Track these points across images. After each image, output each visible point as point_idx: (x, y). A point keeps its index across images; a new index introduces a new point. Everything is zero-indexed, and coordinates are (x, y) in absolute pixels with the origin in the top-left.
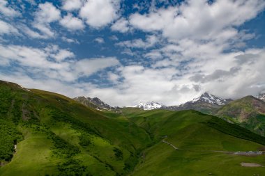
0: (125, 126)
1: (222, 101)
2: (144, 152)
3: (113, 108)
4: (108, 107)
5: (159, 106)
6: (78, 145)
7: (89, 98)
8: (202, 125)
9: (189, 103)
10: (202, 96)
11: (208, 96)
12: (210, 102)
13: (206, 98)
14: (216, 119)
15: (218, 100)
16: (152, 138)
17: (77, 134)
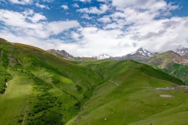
0: (84, 70)
1: (151, 54)
2: (97, 88)
3: (75, 58)
4: (72, 57)
5: (108, 57)
6: (51, 83)
7: (58, 51)
8: (137, 70)
9: (129, 55)
10: (138, 50)
11: (142, 51)
12: (143, 54)
13: (141, 52)
14: (147, 66)
15: (149, 53)
16: (102, 79)
17: (50, 75)
